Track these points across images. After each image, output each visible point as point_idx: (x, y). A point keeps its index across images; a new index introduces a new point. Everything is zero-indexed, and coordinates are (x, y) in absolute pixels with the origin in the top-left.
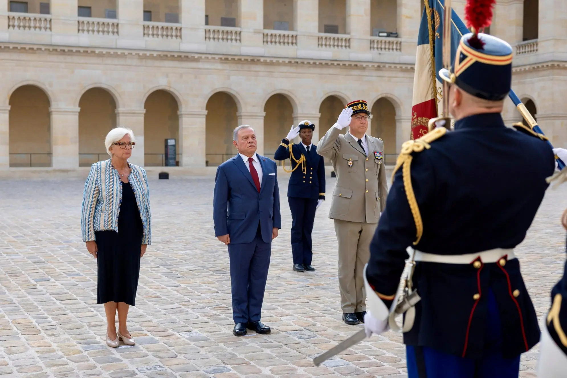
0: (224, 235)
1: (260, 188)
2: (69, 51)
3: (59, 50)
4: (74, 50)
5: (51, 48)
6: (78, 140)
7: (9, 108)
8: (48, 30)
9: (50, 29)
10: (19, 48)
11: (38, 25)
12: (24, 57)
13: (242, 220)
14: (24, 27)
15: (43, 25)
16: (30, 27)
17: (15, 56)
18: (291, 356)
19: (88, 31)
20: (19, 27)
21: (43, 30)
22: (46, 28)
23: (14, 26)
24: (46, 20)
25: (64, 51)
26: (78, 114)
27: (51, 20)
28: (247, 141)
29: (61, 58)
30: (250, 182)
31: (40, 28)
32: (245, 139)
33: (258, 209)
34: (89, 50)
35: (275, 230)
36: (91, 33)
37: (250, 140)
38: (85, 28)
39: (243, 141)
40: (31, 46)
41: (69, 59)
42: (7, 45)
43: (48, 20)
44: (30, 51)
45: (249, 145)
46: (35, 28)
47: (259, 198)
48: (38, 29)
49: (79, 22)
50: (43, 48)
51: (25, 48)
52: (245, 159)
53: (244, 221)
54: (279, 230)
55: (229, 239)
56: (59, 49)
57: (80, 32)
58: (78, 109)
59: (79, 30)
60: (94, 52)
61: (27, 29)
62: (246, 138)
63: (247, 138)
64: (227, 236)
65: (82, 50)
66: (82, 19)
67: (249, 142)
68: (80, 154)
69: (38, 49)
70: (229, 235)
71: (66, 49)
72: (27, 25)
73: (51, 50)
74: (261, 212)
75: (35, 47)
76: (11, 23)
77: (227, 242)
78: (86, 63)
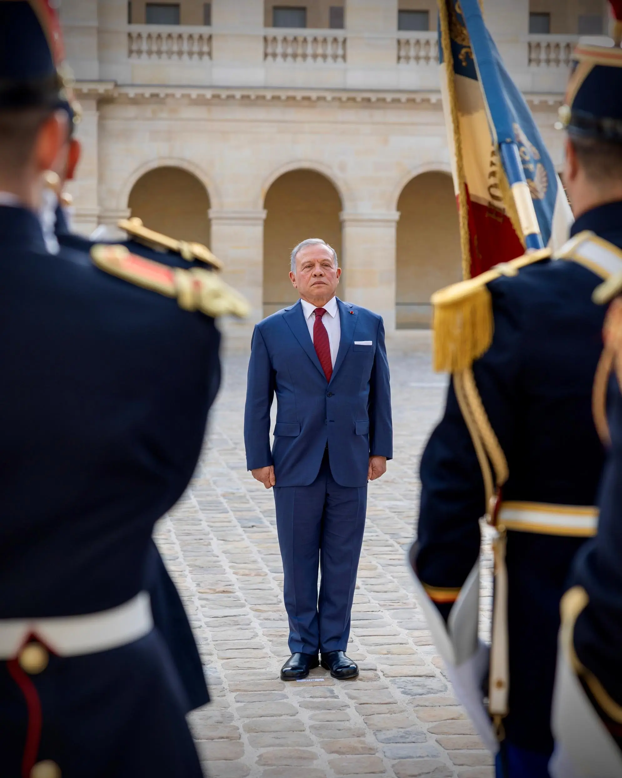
0: (263, 467)
1: (331, 371)
2: (378, 100)
3: (359, 99)
4: (389, 97)
5: (344, 96)
6: (393, 276)
7: (263, 214)
8: (340, 60)
9: (344, 57)
10: (283, 97)
11: (320, 51)
12: (292, 114)
13: (297, 437)
14: (295, 56)
15: (330, 50)
16: (304, 56)
17: (276, 113)
18: (339, 730)
19: (417, 58)
20: (285, 56)
21: (330, 60)
22: (335, 57)
23: (274, 55)
24: (335, 40)
25: (369, 100)
26: (394, 225)
27: (345, 41)
28: (311, 272)
29: (364, 115)
30: (309, 358)
31: (324, 57)
32: (306, 267)
33: (324, 416)
34: (418, 98)
35: (376, 461)
36: (422, 62)
37: (318, 270)
38: (412, 53)
39: (302, 273)
40: (306, 94)
41: (378, 115)
42: (261, 93)
43: (340, 40)
44: (306, 103)
45: (314, 280)
46: (315, 56)
47: (328, 393)
48: (320, 60)
49: (399, 42)
50: (329, 96)
51: (294, 98)
52: (309, 309)
53: (297, 439)
54: (388, 462)
55: (272, 476)
56: (359, 97)
57: (402, 60)
58: (395, 215)
59: (399, 58)
60: (428, 101)
61: (299, 59)
62: (309, 267)
63: (311, 265)
64: (267, 470)
65: (404, 97)
66: (406, 35)
67: (314, 273)
68: (397, 304)
69: (319, 99)
70: (272, 467)
71: (374, 97)
72: (300, 51)
73: (344, 99)
74: (331, 421)
75: (314, 95)
76: (270, 50)
77: (267, 482)
78: (413, 124)
